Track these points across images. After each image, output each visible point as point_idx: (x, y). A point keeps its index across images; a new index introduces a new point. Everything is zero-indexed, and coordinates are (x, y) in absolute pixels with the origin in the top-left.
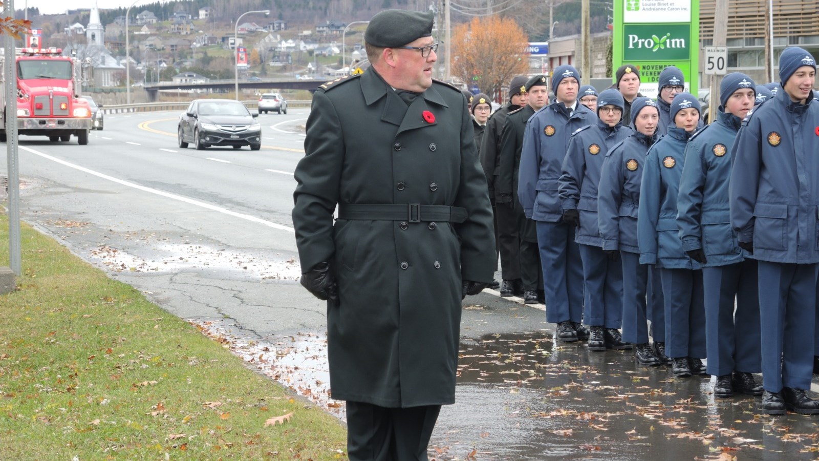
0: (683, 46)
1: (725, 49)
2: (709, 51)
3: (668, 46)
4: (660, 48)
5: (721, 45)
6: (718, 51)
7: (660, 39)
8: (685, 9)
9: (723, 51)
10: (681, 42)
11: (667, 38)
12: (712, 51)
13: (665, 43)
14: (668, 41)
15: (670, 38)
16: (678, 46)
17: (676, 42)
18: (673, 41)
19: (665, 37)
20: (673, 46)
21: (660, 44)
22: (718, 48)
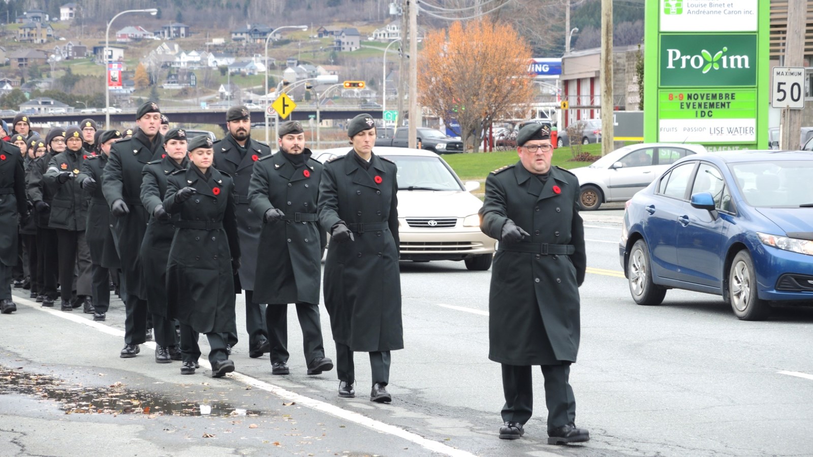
0: (747, 66)
1: (802, 71)
2: (778, 74)
3: (725, 66)
4: (712, 68)
5: (796, 65)
6: (792, 74)
7: (713, 56)
8: (750, 12)
9: (800, 74)
10: (743, 60)
11: (724, 54)
12: (783, 74)
13: (720, 62)
14: (725, 58)
15: (728, 54)
16: (740, 66)
17: (736, 60)
18: (732, 58)
19: (721, 52)
20: (732, 66)
21: (713, 62)
22: (792, 70)
